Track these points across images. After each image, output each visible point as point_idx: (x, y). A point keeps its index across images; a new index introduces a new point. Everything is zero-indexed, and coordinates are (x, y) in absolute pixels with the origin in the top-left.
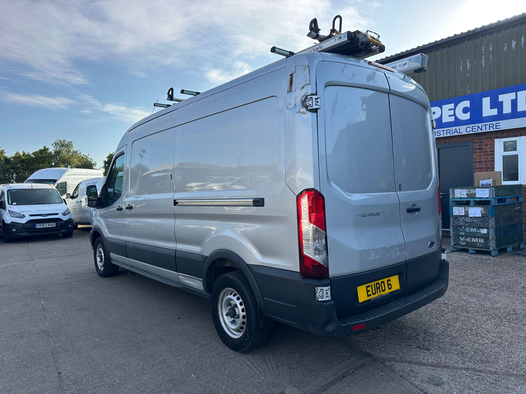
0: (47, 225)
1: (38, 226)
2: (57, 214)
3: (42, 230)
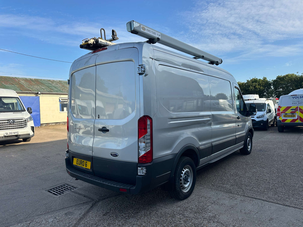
2: (254, 117)
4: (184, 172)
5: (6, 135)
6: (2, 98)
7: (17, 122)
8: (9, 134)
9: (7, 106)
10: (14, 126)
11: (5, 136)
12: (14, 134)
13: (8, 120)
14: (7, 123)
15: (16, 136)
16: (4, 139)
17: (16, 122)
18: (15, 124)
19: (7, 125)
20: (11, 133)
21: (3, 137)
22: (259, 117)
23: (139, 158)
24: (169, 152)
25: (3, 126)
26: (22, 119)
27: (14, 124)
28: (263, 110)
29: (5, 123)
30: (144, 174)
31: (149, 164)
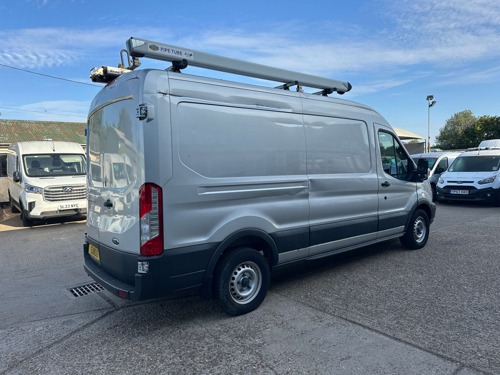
0: (460, 192)
1: (453, 192)
2: (473, 182)
3: (456, 195)
4: (239, 272)
5: (61, 209)
6: (61, 156)
7: (77, 190)
8: (65, 207)
9: (71, 167)
10: (71, 196)
11: (60, 211)
12: (72, 208)
13: (63, 187)
14: (62, 191)
15: (76, 210)
16: (59, 214)
17: (74, 190)
18: (74, 193)
19: (62, 194)
20: (68, 206)
21: (57, 211)
22: (484, 181)
23: (141, 248)
24: (202, 239)
25: (56, 196)
26: (83, 186)
27: (71, 193)
28: (494, 168)
29: (59, 191)
30: (145, 272)
31: (156, 257)
